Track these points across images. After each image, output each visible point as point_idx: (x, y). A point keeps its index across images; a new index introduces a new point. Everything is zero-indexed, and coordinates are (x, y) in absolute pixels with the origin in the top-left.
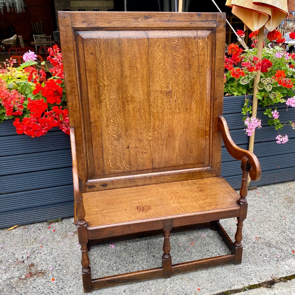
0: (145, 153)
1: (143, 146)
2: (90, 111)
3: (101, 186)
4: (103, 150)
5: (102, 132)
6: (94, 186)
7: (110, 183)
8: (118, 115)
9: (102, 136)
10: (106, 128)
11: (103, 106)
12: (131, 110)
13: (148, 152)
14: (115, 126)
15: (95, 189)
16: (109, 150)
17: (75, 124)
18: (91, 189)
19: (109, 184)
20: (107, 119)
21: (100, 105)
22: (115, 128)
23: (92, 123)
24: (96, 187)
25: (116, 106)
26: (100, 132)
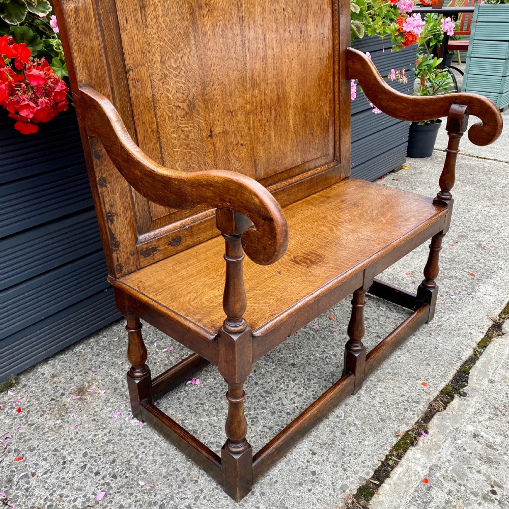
0: (242, 145)
1: (237, 128)
2: (122, 34)
3: (169, 244)
4: (161, 148)
5: (153, 95)
6: (155, 249)
7: (186, 233)
8: (185, 45)
9: (155, 107)
10: (161, 84)
11: (149, 19)
12: (209, 32)
13: (247, 143)
14: (181, 77)
15: (158, 256)
16: (174, 146)
17: (90, 76)
18: (149, 259)
19: (185, 236)
20: (161, 57)
21: (143, 14)
22: (181, 83)
23: (130, 70)
24: (160, 251)
25: (179, 20)
26: (150, 95)
